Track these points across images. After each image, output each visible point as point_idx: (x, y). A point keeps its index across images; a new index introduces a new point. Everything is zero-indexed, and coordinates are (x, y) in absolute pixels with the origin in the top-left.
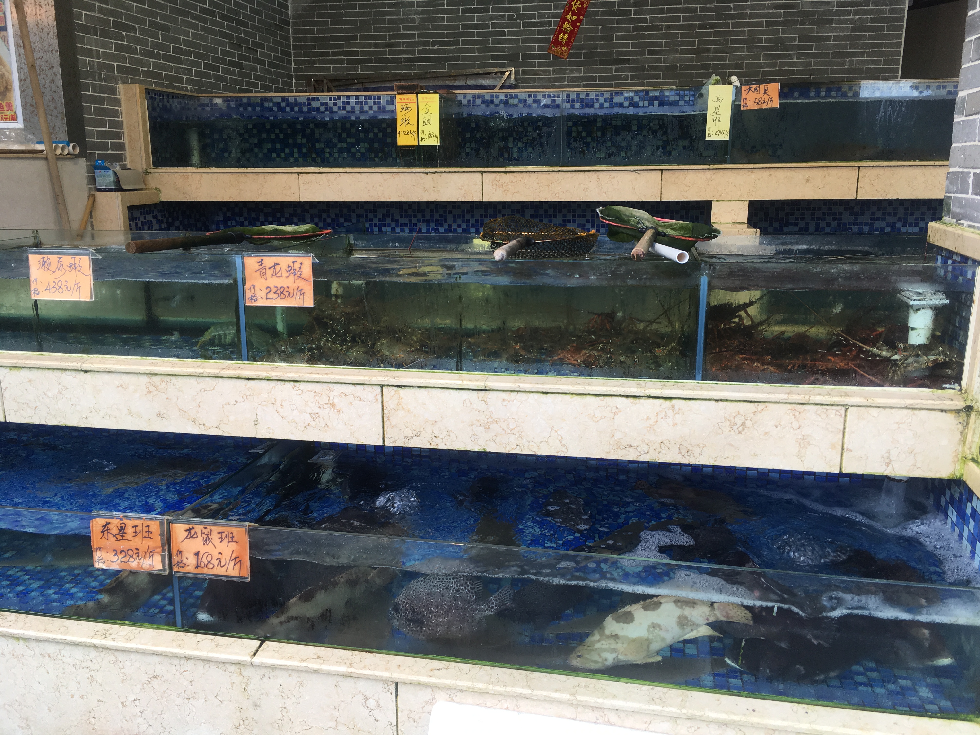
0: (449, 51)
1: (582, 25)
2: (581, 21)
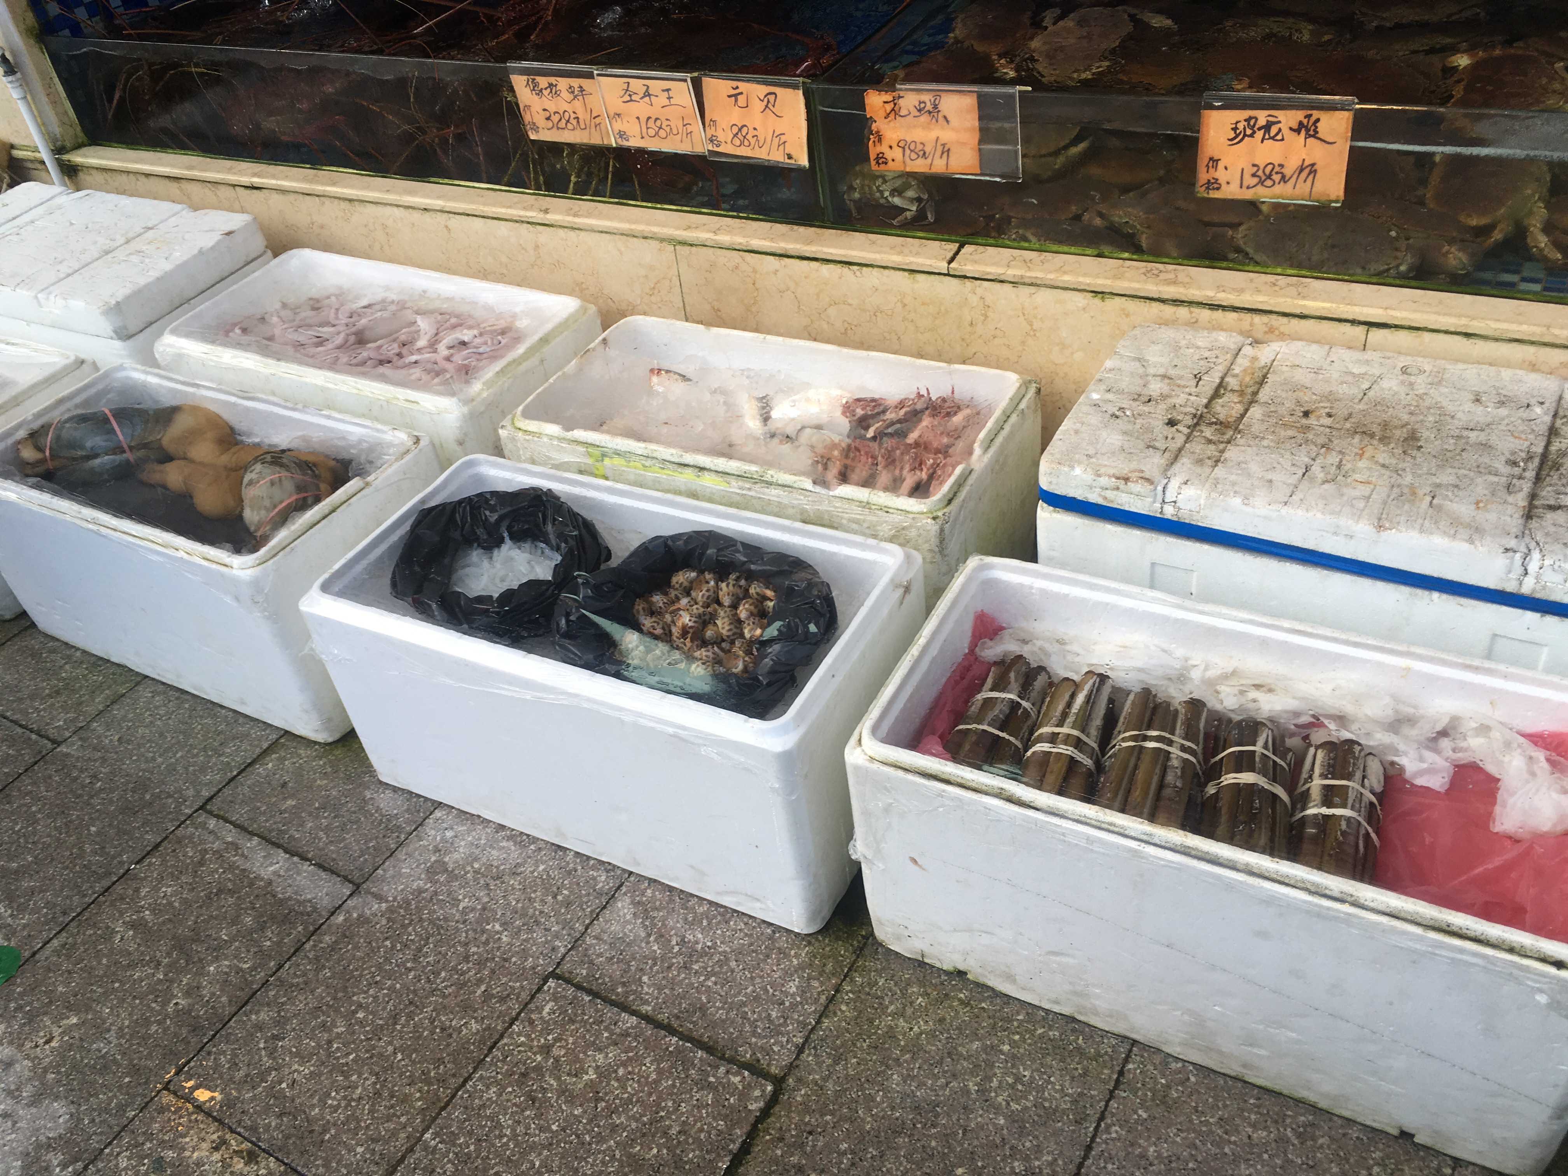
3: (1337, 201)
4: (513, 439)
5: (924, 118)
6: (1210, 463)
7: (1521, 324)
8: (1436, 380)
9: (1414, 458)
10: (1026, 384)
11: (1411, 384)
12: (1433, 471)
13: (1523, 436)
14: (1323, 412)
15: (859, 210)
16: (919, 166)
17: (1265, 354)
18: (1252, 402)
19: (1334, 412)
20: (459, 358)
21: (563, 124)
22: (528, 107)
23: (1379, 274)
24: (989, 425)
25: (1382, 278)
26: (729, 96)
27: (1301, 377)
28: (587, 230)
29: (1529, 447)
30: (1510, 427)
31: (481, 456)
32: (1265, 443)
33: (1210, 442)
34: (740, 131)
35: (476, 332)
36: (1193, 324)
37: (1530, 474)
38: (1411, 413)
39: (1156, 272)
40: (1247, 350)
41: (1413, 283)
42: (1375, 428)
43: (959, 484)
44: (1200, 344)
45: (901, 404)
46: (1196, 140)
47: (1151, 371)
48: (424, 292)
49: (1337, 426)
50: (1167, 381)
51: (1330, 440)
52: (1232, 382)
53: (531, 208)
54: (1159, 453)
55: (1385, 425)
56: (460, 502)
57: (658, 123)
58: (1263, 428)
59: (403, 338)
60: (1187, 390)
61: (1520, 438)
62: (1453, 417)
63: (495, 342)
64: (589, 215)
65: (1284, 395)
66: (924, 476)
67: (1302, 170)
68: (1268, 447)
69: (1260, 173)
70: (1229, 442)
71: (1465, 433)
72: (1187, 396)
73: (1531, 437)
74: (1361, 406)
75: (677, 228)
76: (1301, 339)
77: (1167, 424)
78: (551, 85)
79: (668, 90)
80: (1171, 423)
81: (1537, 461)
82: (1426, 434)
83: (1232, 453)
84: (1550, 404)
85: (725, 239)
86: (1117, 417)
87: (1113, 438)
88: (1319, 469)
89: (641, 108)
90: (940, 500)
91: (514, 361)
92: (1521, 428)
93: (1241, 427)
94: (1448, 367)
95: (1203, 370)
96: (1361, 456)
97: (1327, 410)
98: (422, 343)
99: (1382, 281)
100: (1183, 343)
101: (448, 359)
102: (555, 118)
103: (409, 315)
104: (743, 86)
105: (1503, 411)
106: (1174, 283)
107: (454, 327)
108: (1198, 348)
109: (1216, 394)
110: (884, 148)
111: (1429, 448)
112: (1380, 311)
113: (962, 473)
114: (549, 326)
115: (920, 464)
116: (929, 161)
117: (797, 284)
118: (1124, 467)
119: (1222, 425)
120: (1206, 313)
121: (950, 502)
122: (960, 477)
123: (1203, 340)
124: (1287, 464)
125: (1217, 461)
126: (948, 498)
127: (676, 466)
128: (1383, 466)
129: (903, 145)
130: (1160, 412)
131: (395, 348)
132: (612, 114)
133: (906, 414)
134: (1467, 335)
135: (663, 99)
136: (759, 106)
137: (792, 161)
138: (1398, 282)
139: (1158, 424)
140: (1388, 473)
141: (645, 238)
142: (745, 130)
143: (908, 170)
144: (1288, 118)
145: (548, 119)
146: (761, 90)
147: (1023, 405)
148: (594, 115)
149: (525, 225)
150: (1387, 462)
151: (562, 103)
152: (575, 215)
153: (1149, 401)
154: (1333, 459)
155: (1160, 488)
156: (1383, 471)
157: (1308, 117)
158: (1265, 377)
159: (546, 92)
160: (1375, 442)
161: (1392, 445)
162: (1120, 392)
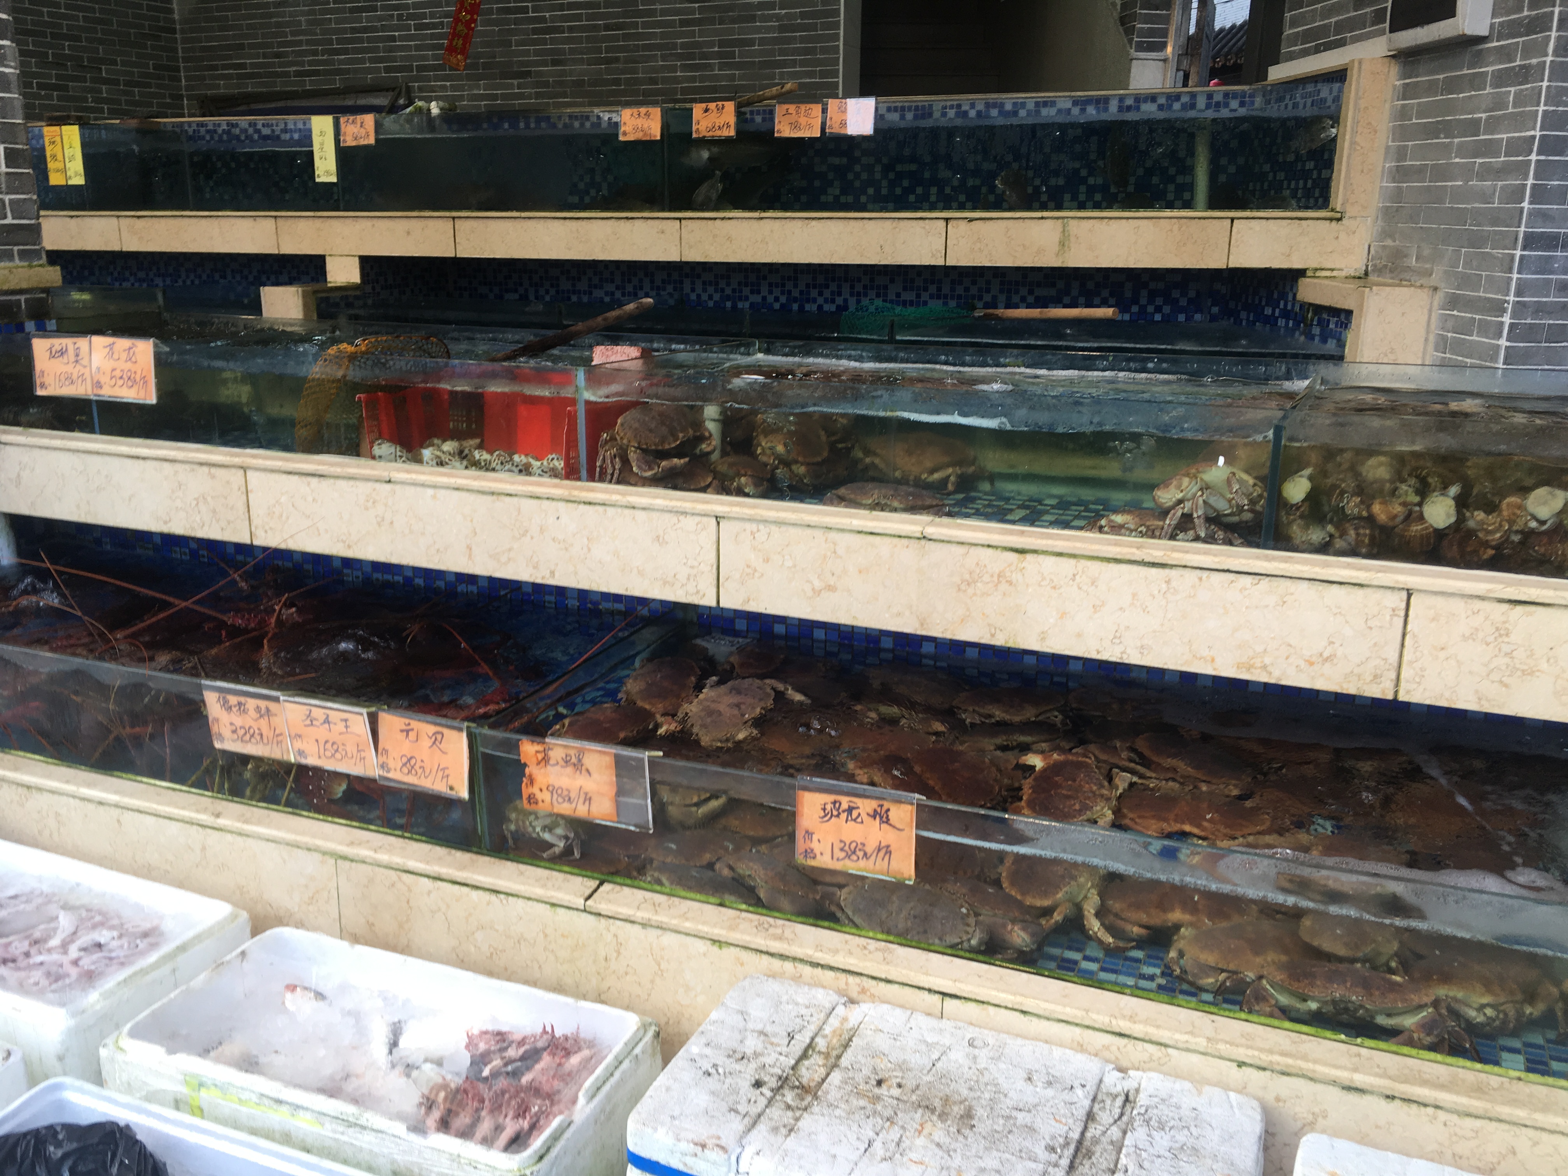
0: (341, 62)
1: (476, 26)
2: (475, 21)
3: (910, 880)
4: (112, 1060)
5: (569, 770)
6: (784, 1131)
7: (1065, 1006)
8: (997, 1055)
9: (966, 1138)
10: (645, 1027)
11: (975, 1058)
12: (981, 1154)
13: (1064, 1120)
14: (894, 1081)
15: (516, 840)
16: (565, 809)
17: (855, 1015)
18: (835, 1066)
19: (904, 1082)
20: (87, 962)
21: (248, 737)
22: (217, 720)
23: (952, 947)
24: (599, 1071)
25: (955, 950)
26: (402, 731)
27: (882, 1043)
28: (254, 837)
29: (1067, 1133)
30: (1054, 1110)
31: (67, 1080)
32: (838, 1112)
33: (789, 1107)
34: (409, 763)
35: (115, 934)
36: (797, 979)
37: (1065, 1162)
38: (971, 1089)
39: (766, 926)
40: (840, 1010)
41: (981, 958)
42: (937, 1103)
43: (555, 1137)
44: (800, 1000)
45: (522, 1042)
46: (794, 814)
47: (751, 1026)
48: (78, 885)
49: (905, 1098)
50: (762, 1037)
51: (896, 1114)
52: (821, 1044)
53: (205, 810)
54: (739, 1118)
55: (946, 1100)
56: (25, 1135)
57: (335, 747)
58: (839, 1096)
59: (37, 934)
60: (779, 1049)
61: (1060, 1122)
62: (1006, 1096)
63: (132, 945)
64: (259, 823)
65: (863, 1061)
66: (525, 1124)
67: (879, 850)
68: (840, 1117)
69: (847, 848)
70: (805, 1109)
71: (1015, 1113)
72: (777, 1056)
73: (1071, 1121)
74: (929, 1078)
75: (341, 843)
76: (888, 1003)
77: (754, 1086)
78: (240, 704)
79: (346, 720)
80: (758, 1084)
81: (1072, 1147)
82: (980, 1112)
83: (807, 1122)
84: (1091, 1088)
85: (383, 857)
86: (709, 1075)
87: (700, 1098)
88: (880, 1145)
89: (321, 732)
90: (530, 1157)
91: (142, 970)
92: (1062, 1111)
93: (820, 1093)
94: (1008, 1041)
95: (797, 1028)
96: (920, 1132)
97: (898, 1080)
98: (55, 942)
99: (954, 952)
100: (785, 998)
101: (75, 963)
102: (242, 732)
103: (53, 909)
104: (415, 724)
105: (1050, 1092)
106: (780, 938)
107: (95, 927)
108: (797, 1004)
109: (804, 1056)
110: (535, 790)
111: (981, 1128)
112: (950, 983)
113: (560, 1125)
114: (190, 934)
115: (525, 1112)
116: (574, 805)
117: (448, 906)
118: (703, 1133)
119: (804, 1090)
120: (807, 970)
121: (541, 1158)
122: (556, 1130)
123: (803, 995)
124: (852, 1137)
125: (791, 1130)
126: (540, 1154)
127: (272, 1103)
128: (938, 1145)
129: (551, 789)
130: (749, 1071)
131: (25, 946)
132: (293, 735)
133: (525, 1052)
134: (1024, 1012)
135: (341, 727)
136: (426, 743)
137: (453, 793)
138: (968, 955)
139: (745, 1084)
140: (940, 1153)
141: (309, 849)
142: (413, 762)
143: (555, 811)
144: (866, 806)
145: (234, 732)
146: (431, 729)
147: (638, 1050)
148: (277, 732)
149: (195, 827)
150: (941, 1142)
151: (249, 720)
152: (246, 822)
153: (743, 1058)
154: (895, 1134)
155: (733, 1159)
156: (937, 1150)
157: (881, 806)
158: (850, 1040)
159: (234, 709)
160: (935, 1118)
161: (949, 1122)
162: (718, 1047)
